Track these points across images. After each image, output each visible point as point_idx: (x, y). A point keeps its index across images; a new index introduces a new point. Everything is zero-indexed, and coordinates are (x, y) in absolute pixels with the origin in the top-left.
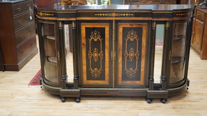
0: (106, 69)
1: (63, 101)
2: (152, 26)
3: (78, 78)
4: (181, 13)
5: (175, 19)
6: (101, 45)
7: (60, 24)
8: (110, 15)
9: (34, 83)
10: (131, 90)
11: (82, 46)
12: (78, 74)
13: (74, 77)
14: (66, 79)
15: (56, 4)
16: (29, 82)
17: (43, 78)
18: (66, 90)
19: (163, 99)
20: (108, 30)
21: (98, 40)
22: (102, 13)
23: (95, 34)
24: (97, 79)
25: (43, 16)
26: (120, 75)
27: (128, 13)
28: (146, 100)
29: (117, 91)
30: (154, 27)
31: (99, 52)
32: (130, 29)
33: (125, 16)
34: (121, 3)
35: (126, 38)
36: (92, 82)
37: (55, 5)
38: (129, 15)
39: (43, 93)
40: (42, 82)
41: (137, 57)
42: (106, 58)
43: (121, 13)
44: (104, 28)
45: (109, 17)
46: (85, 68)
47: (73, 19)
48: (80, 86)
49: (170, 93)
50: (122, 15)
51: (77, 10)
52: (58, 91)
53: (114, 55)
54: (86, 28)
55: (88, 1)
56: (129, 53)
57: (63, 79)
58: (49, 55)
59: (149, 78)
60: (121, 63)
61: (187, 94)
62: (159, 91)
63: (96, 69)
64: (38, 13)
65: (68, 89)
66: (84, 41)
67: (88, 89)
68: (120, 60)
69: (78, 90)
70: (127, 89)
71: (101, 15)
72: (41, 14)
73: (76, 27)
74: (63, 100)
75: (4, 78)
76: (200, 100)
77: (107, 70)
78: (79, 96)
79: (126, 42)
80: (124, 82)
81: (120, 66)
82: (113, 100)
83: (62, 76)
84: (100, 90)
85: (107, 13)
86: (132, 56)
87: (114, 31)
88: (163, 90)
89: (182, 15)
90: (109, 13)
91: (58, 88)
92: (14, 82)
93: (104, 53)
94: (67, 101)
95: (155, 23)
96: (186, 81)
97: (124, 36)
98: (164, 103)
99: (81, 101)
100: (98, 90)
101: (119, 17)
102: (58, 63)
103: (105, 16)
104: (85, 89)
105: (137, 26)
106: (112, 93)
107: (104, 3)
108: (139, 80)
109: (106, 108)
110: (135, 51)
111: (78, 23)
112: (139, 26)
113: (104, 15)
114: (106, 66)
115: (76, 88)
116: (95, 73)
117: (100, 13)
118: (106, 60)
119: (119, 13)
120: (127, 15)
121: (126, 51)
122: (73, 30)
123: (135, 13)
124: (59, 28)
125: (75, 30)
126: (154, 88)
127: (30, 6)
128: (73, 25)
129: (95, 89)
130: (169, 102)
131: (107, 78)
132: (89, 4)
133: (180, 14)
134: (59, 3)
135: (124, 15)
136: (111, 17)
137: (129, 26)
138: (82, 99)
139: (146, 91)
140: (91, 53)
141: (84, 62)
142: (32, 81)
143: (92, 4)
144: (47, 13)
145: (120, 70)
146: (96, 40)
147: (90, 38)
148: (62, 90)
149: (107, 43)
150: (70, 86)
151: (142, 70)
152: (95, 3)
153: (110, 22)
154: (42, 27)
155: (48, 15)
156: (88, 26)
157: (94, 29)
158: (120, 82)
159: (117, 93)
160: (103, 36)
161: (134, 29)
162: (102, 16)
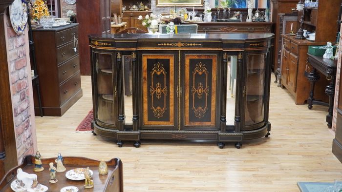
0: (170, 107)
1: (120, 146)
2: (222, 58)
3: (138, 118)
4: (255, 43)
5: (249, 49)
6: (165, 79)
7: (119, 54)
8: (175, 45)
9: (82, 128)
10: (200, 133)
11: (143, 80)
12: (137, 113)
13: (133, 117)
14: (123, 119)
15: (105, 32)
16: (76, 127)
17: (95, 120)
18: (124, 132)
19: (238, 144)
20: (173, 62)
21: (162, 73)
22: (166, 43)
23: (159, 66)
24: (160, 120)
25: (98, 46)
26: (187, 115)
27: (196, 43)
28: (218, 146)
29: (183, 133)
30: (225, 58)
31: (162, 87)
32: (198, 61)
33: (193, 46)
34: (193, 31)
35: (194, 71)
36: (154, 123)
37: (103, 33)
38: (197, 45)
39: (94, 139)
40: (95, 125)
41: (207, 94)
42: (171, 94)
43: (187, 43)
44: (169, 60)
45: (174, 47)
46: (146, 106)
47: (134, 49)
48: (140, 128)
49: (245, 136)
50: (188, 45)
51: (138, 39)
52: (114, 134)
53: (179, 91)
54: (148, 60)
55: (150, 29)
56: (197, 89)
57: (120, 119)
58: (103, 93)
59: (221, 118)
60: (188, 100)
61: (268, 140)
62: (232, 134)
63: (159, 108)
64: (92, 42)
65: (126, 131)
66: (145, 74)
67: (149, 131)
68: (187, 97)
69: (138, 132)
70: (195, 132)
71: (165, 44)
72: (96, 43)
73: (136, 59)
74: (120, 144)
75: (43, 124)
76: (282, 146)
77: (172, 109)
78: (138, 139)
79: (194, 76)
80: (192, 123)
81: (187, 104)
82: (179, 145)
83: (120, 115)
84: (163, 133)
85: (172, 42)
86: (200, 92)
87: (179, 63)
88: (238, 132)
89: (256, 45)
90: (174, 42)
91: (114, 131)
92: (56, 127)
93: (168, 89)
94: (125, 146)
95: (226, 54)
96: (266, 124)
97: (192, 69)
98: (239, 148)
99: (141, 146)
100: (161, 133)
101: (185, 47)
102: (115, 101)
103: (169, 46)
104: (146, 131)
105: (206, 58)
106: (177, 137)
107: (169, 32)
108: (210, 121)
109: (171, 153)
110: (204, 87)
111: (139, 54)
112: (209, 58)
113: (168, 44)
114: (171, 104)
115: (135, 131)
116: (158, 113)
117: (163, 43)
118: (170, 97)
119: (185, 42)
120: (194, 45)
121: (194, 87)
122: (133, 61)
123: (204, 42)
124: (117, 59)
125: (135, 61)
126: (226, 130)
127: (74, 35)
128: (134, 55)
129: (158, 131)
130: (244, 147)
131: (172, 118)
132: (150, 33)
133: (254, 45)
134: (108, 31)
135: (191, 45)
136: (176, 47)
137: (197, 58)
138: (143, 145)
139: (217, 134)
140: (153, 89)
141: (145, 99)
142: (79, 126)
143: (154, 33)
144: (104, 42)
145: (187, 109)
146: (159, 73)
147: (152, 71)
148: (118, 132)
149: (172, 77)
150: (128, 128)
151: (213, 109)
152: (158, 31)
153: (176, 52)
154: (96, 61)
155: (105, 44)
156: (150, 58)
157: (156, 61)
158: (187, 124)
159: (183, 136)
160: (167, 69)
161: (203, 61)
162: (166, 46)
